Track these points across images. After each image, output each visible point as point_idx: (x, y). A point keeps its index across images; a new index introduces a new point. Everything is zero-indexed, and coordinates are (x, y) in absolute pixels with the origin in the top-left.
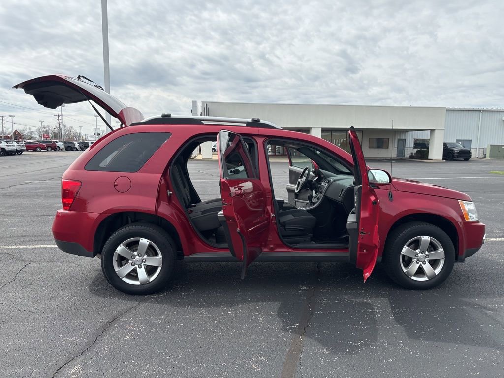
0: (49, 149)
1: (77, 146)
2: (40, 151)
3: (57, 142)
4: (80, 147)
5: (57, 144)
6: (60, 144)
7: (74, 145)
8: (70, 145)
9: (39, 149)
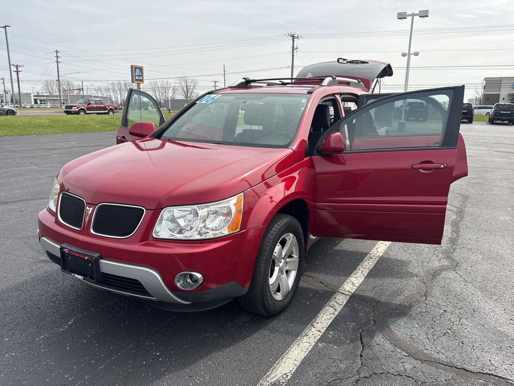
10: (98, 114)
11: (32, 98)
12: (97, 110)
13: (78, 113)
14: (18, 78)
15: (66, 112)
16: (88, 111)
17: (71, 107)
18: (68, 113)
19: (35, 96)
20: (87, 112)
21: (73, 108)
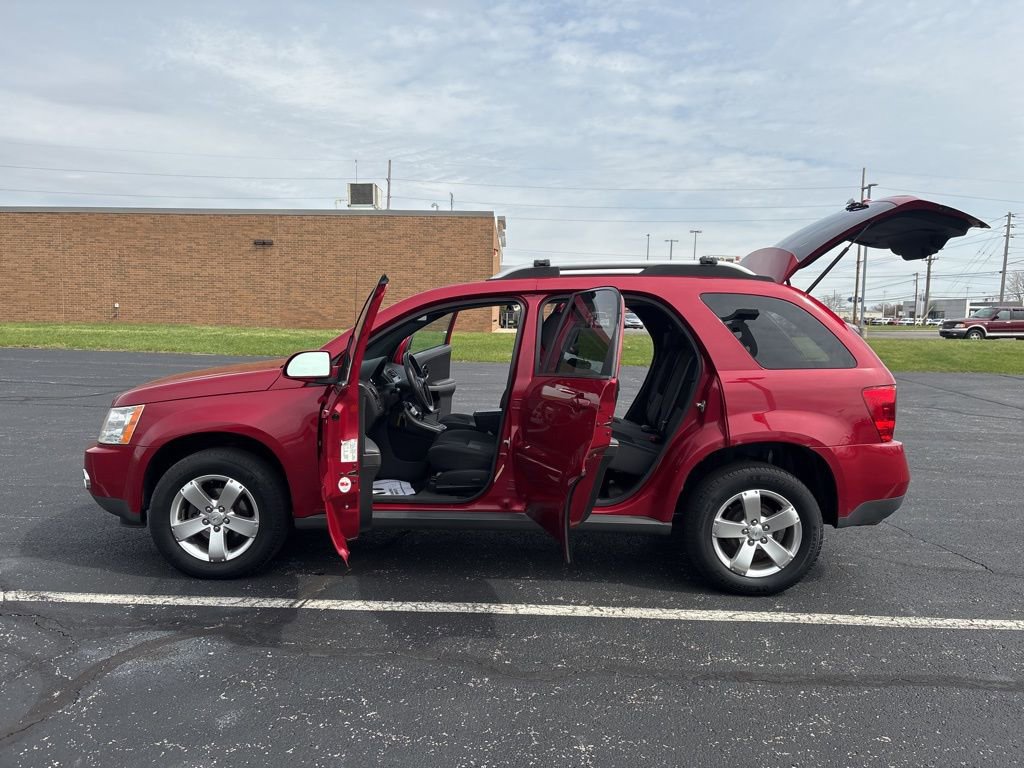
10: (1018, 338)
11: (968, 307)
12: (1012, 331)
13: (965, 336)
14: (929, 272)
15: (943, 334)
16: (989, 331)
17: (953, 324)
18: (946, 335)
19: (972, 304)
20: (988, 334)
21: (958, 326)
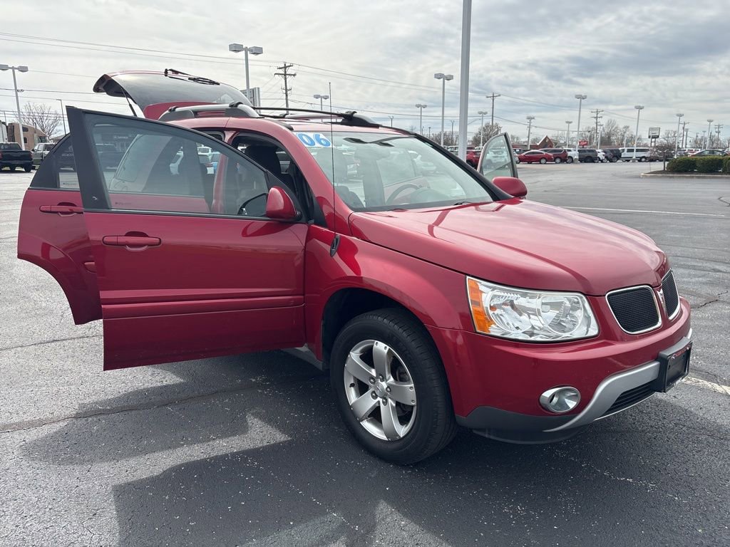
0: (558, 160)
1: (601, 155)
2: (545, 163)
3: (570, 151)
4: (606, 157)
5: (569, 154)
6: (574, 154)
7: (596, 153)
8: (591, 154)
9: (543, 161)
